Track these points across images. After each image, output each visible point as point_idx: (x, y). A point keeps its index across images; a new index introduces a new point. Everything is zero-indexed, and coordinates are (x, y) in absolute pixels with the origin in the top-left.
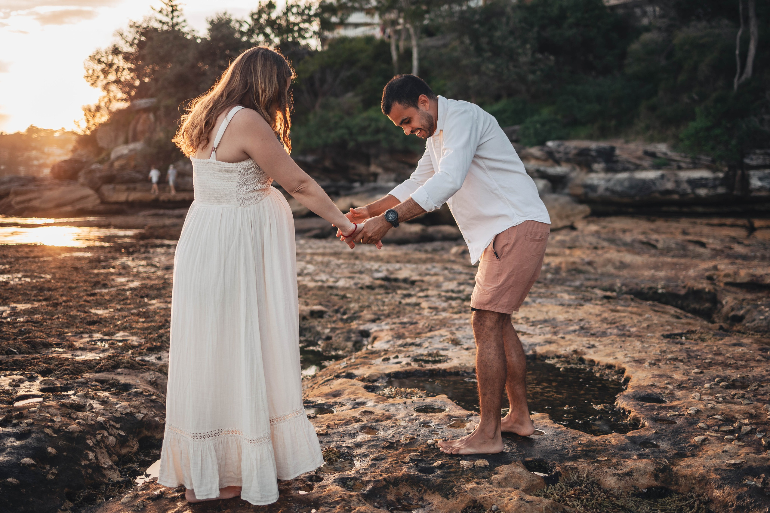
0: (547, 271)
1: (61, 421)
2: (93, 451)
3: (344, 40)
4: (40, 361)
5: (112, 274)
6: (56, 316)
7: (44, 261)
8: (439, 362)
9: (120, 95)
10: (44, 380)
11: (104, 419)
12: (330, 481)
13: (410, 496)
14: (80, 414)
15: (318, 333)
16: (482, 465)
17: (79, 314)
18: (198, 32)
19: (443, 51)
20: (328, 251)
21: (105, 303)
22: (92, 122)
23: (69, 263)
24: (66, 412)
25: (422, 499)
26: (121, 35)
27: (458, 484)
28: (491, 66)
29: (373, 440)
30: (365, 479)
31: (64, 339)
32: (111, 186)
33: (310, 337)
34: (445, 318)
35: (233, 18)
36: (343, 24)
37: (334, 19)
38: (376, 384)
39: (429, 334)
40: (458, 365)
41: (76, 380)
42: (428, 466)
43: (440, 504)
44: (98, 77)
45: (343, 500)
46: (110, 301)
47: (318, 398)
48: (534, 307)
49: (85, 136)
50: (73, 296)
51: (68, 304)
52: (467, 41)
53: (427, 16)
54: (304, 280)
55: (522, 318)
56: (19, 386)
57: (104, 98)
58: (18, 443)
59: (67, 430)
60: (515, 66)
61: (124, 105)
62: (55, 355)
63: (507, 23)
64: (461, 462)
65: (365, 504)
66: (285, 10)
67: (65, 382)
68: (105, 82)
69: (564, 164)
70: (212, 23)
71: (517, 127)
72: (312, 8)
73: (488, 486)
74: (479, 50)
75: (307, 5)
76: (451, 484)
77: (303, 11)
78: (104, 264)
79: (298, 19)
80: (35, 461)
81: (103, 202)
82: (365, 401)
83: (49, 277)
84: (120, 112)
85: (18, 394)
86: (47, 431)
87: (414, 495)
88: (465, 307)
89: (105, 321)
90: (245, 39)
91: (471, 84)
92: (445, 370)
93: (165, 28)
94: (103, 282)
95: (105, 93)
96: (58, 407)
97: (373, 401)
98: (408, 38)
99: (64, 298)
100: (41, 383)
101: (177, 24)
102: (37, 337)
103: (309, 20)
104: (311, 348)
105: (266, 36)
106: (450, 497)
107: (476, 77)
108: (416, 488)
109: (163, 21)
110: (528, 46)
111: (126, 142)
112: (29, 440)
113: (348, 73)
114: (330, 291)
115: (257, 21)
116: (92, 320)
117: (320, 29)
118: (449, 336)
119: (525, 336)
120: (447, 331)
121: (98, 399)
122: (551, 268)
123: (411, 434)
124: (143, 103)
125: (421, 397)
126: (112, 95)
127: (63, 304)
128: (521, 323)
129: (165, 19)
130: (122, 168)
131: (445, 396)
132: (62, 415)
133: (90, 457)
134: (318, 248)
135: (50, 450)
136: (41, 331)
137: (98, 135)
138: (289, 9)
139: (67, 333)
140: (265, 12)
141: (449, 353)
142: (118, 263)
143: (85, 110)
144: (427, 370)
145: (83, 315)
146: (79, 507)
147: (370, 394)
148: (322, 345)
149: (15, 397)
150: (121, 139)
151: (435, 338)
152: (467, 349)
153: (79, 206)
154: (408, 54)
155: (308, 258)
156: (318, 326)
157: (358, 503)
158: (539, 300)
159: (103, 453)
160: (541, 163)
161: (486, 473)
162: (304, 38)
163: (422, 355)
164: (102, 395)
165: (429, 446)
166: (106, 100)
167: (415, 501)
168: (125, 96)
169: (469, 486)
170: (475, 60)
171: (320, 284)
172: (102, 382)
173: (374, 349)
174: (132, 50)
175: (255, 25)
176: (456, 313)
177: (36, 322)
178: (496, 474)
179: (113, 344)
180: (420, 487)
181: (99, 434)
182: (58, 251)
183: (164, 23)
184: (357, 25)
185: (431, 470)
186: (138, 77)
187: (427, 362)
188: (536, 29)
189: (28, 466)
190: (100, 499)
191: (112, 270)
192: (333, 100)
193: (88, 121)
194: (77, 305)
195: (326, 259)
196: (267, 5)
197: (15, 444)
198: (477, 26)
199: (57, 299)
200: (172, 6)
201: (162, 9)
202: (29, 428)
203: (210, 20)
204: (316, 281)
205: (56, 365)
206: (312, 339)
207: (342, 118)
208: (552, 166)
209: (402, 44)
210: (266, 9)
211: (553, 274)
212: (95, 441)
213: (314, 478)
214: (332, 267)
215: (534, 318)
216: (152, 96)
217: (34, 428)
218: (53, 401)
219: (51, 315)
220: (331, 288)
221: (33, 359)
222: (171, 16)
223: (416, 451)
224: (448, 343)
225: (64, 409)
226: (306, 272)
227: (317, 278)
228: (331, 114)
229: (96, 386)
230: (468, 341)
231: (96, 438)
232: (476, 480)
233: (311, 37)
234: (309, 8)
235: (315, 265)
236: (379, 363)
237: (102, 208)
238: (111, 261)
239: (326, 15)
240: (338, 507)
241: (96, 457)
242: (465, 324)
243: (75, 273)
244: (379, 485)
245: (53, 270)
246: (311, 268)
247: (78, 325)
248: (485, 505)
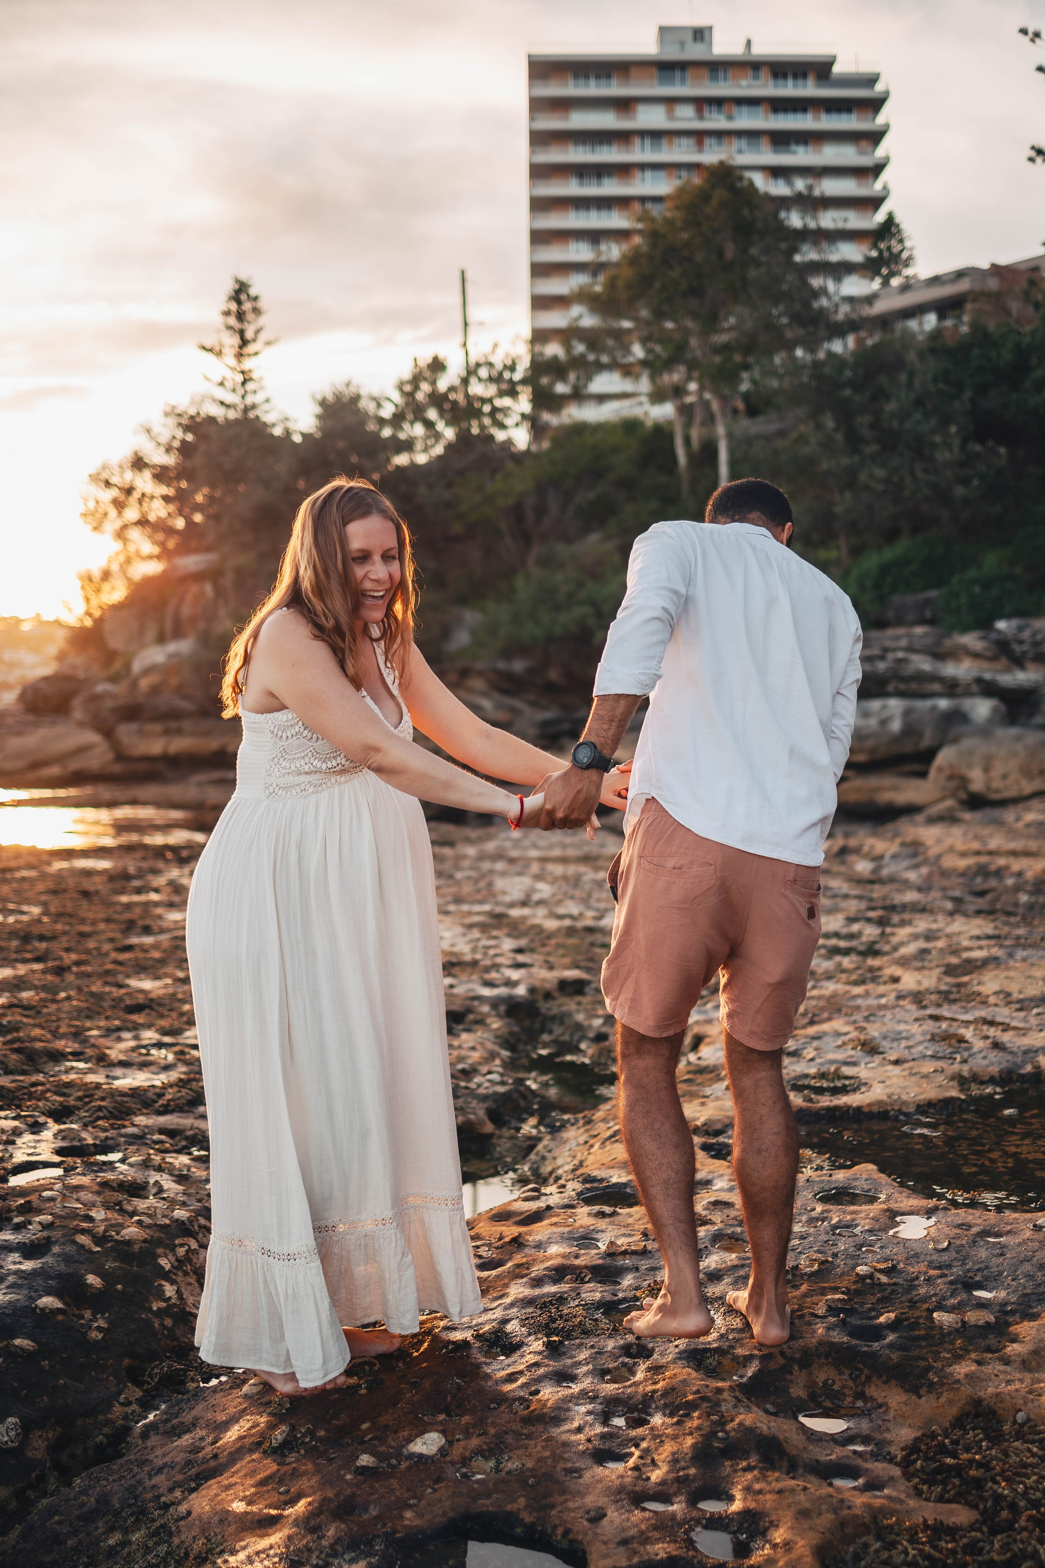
0: (1017, 889)
1: (106, 1220)
2: (173, 1282)
3: (580, 429)
4: (48, 1090)
5: (156, 904)
6: (63, 995)
7: (24, 879)
8: (844, 1090)
9: (148, 547)
10: (61, 1131)
11: (187, 1214)
12: (671, 1357)
13: (836, 1387)
14: (141, 1205)
15: (579, 1027)
16: (981, 1323)
17: (107, 989)
18: (296, 421)
19: (779, 444)
20: (571, 852)
21: (153, 967)
22: (94, 602)
23: (71, 882)
24: (113, 1199)
25: (861, 1395)
26: (148, 431)
27: (938, 1365)
28: (879, 472)
29: (743, 1266)
30: (740, 1351)
31: (85, 1041)
32: (133, 727)
33: (563, 1034)
34: (834, 995)
35: (363, 392)
36: (578, 396)
37: (561, 388)
38: (721, 1139)
39: (812, 1030)
40: (885, 1098)
41: (123, 1131)
42: (865, 1322)
43: (904, 1408)
44: (106, 514)
45: (704, 1399)
46: (162, 962)
47: (611, 1172)
48: (1016, 969)
49: (83, 629)
50: (88, 952)
51: (83, 968)
52: (830, 423)
53: (745, 375)
54: (535, 916)
55: (996, 993)
56: (13, 1143)
57: (117, 554)
58: (28, 1265)
59: (118, 1238)
60: (926, 471)
61: (154, 568)
62: (73, 1076)
63: (910, 384)
64: (935, 1315)
65: (748, 1409)
66: (464, 373)
67: (103, 1135)
68: (118, 524)
69: (1030, 666)
70: (323, 403)
71: (933, 594)
72: (518, 367)
73: (1002, 1368)
74: (854, 441)
75: (509, 363)
76: (922, 1363)
77: (500, 374)
78: (136, 883)
79: (490, 391)
80: (64, 1303)
81: (120, 757)
82: (710, 1177)
83: (36, 910)
84: (148, 581)
85: (14, 1160)
86: (83, 1239)
87: (844, 1387)
88: (871, 970)
89: (160, 1005)
90: (387, 432)
91: (838, 509)
92: (859, 1109)
93: (232, 415)
94: (141, 923)
95: (118, 546)
96: (96, 1188)
97: (726, 1178)
98: (710, 419)
99: (74, 957)
100: (55, 1136)
101: (254, 407)
102: (35, 1039)
103: (512, 392)
104: (569, 1058)
105: (429, 425)
106: (923, 1391)
107: (848, 495)
108: (847, 1372)
109: (227, 402)
110: (953, 429)
111: (161, 639)
112: (48, 1259)
113: (592, 495)
114: (590, 938)
115: (410, 396)
116: (134, 1002)
117: (534, 408)
118: (854, 1034)
119: (1011, 1033)
120: (847, 1023)
121: (170, 1170)
122: (1026, 882)
123: (818, 1251)
124: (191, 562)
125: (820, 1168)
126: (132, 548)
127: (74, 969)
128: (996, 1005)
129: (230, 398)
130: (155, 690)
131: (871, 1167)
132: (107, 1206)
133: (168, 1294)
134: (551, 847)
135: (92, 1279)
136: (42, 1027)
137: (108, 627)
138: (471, 371)
139: (90, 1029)
140: (425, 379)
141: (862, 1072)
142: (160, 881)
143: (81, 578)
144: (823, 1108)
145: (116, 992)
146: (154, 1397)
147: (718, 1163)
148: (590, 1052)
149: (9, 1166)
150: (151, 633)
151: (825, 1039)
152: (897, 1062)
153: (75, 765)
154: (709, 451)
155: (535, 868)
156: (578, 1011)
157: (735, 1406)
158: (1020, 954)
159: (190, 1284)
160: (985, 665)
161: (992, 1340)
162: (502, 426)
163: (806, 1076)
164: (177, 1163)
165: (861, 1278)
166: (122, 558)
167: (849, 1399)
168: (156, 550)
169: (962, 1369)
170: (845, 461)
171: (567, 922)
172: (171, 1133)
173: (703, 1063)
174: (170, 460)
175: (407, 404)
176: (856, 983)
177: (26, 1007)
178: (1014, 1341)
179: (182, 1053)
180: (857, 1369)
181: (182, 1245)
182: (45, 858)
183: (228, 406)
184: (602, 398)
185: (877, 1333)
186: (181, 513)
187: (820, 1091)
188: (968, 394)
189: (48, 1314)
190: (193, 1380)
191: (154, 897)
192: (561, 549)
193: (87, 600)
194: (100, 970)
195: (571, 869)
196: (429, 366)
197: (23, 1267)
198: (847, 392)
199: (60, 958)
200: (243, 372)
201: (224, 378)
202: (45, 1234)
203: (319, 397)
204: (561, 917)
205: (79, 1099)
206: (566, 1038)
207: (580, 585)
208: (1008, 670)
209: (695, 434)
210: (427, 374)
211: (1031, 893)
212: (173, 1259)
213: (634, 1350)
214: (587, 887)
215: (1020, 992)
216: (208, 549)
217: (56, 1234)
218: (84, 1174)
219: (53, 990)
220: (590, 930)
221: (34, 1084)
222: (241, 391)
223: (835, 1290)
224: (853, 1049)
225: (108, 1193)
226: (536, 897)
227: (561, 910)
228: (559, 577)
229: (161, 1142)
230: (895, 1044)
231: (175, 1254)
232: (973, 1355)
233: (517, 425)
234: (512, 368)
235: (552, 883)
236: (720, 1094)
237: (117, 768)
238: (150, 877)
239: (544, 381)
240: (696, 1414)
241: (178, 1292)
242: (881, 1007)
243: (85, 903)
244: (773, 1366)
245: (43, 898)
246: (544, 890)
247: (109, 1013)
248: (1000, 1412)
